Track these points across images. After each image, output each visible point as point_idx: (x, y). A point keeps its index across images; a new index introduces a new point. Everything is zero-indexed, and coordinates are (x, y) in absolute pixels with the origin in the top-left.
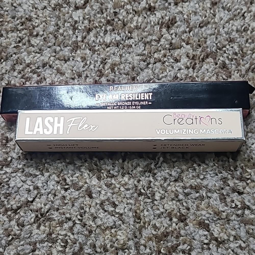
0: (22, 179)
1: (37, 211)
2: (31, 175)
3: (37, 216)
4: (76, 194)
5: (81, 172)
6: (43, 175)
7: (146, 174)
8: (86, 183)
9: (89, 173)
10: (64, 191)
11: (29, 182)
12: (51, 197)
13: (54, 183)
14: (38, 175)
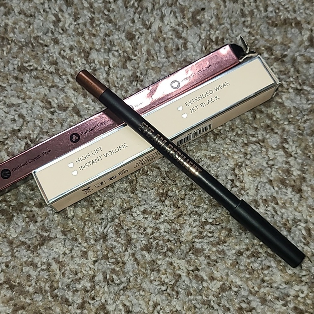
0: (5, 110)
1: (26, 138)
2: (13, 105)
3: (27, 144)
4: (63, 115)
5: (65, 93)
6: (27, 103)
7: (134, 83)
8: (72, 102)
9: (74, 92)
10: (50, 115)
11: (13, 112)
12: (38, 122)
13: (39, 108)
14: (21, 104)
